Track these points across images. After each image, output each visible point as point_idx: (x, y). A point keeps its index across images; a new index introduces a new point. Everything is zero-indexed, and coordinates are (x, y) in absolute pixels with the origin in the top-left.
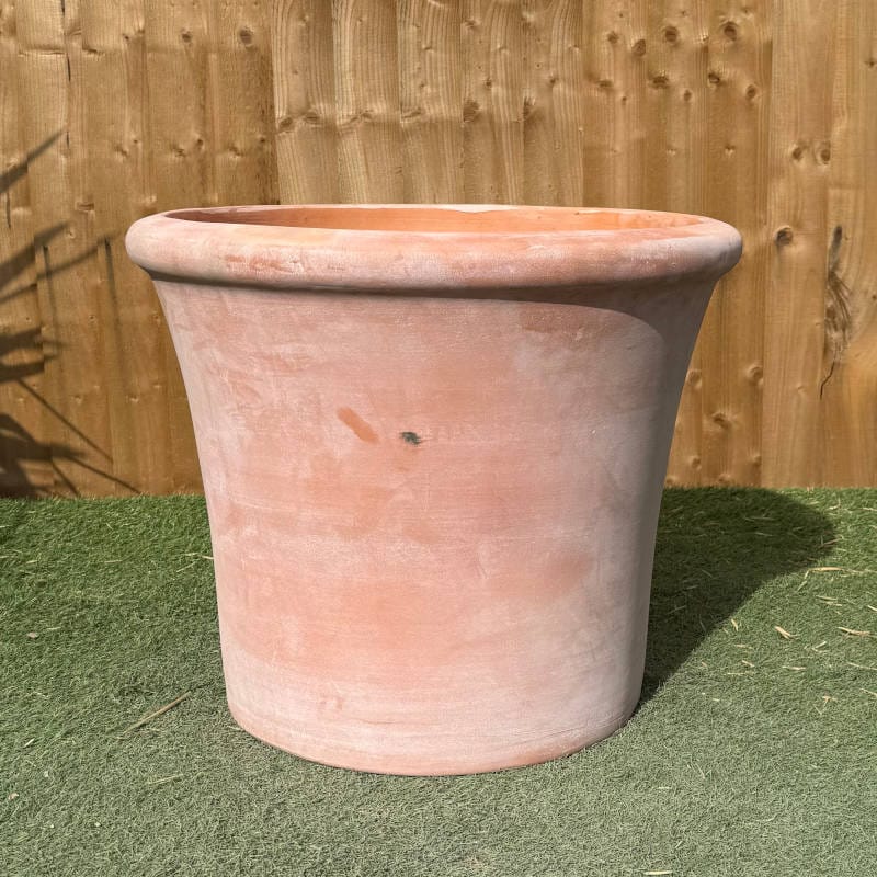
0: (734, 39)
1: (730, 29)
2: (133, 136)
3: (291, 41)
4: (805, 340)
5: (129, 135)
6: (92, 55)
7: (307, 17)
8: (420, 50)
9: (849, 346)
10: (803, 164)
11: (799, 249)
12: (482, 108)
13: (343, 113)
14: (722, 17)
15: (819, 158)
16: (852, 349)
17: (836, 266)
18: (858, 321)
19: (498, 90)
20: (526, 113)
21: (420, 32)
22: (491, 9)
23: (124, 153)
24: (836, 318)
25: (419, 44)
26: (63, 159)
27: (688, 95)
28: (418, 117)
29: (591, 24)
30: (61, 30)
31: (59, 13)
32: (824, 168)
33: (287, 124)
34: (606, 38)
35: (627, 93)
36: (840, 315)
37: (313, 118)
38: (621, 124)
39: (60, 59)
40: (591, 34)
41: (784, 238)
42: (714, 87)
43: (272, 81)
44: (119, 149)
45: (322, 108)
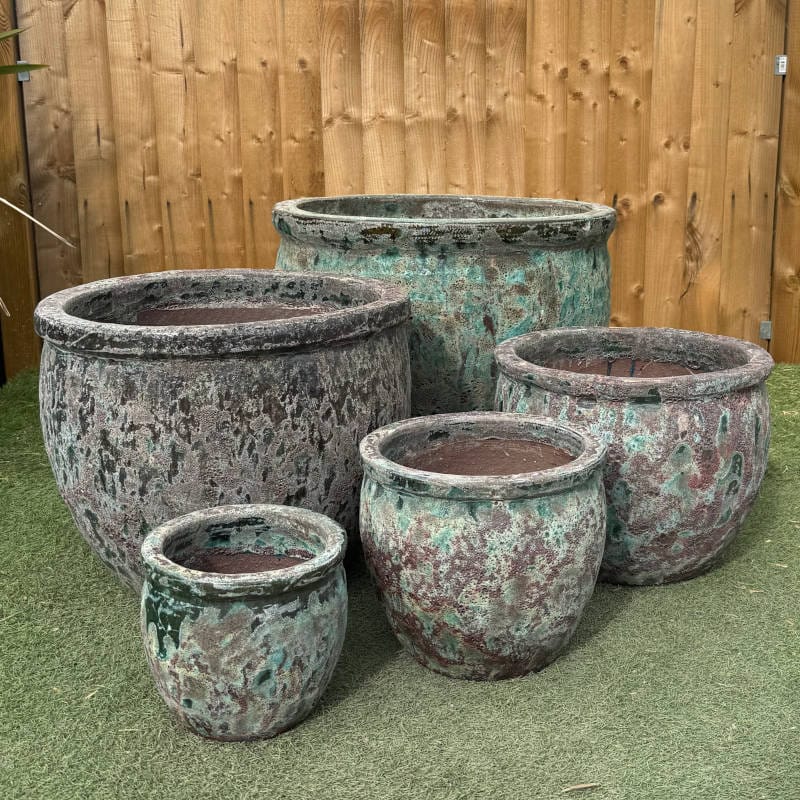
0: (626, 68)
1: (624, 62)
2: (228, 129)
3: (333, 67)
4: (671, 268)
5: (225, 128)
6: (201, 75)
7: (344, 51)
8: (418, 73)
9: (700, 271)
10: (672, 151)
11: (669, 207)
12: (460, 112)
13: (366, 116)
14: (618, 54)
15: (682, 147)
16: (702, 274)
17: (693, 219)
18: (706, 255)
19: (470, 100)
20: (488, 115)
21: (418, 61)
22: (465, 47)
23: (222, 140)
24: (692, 253)
25: (418, 69)
26: (181, 144)
27: (595, 105)
28: (416, 118)
29: (532, 58)
30: (181, 58)
31: (179, 47)
32: (685, 154)
33: (330, 122)
34: (541, 67)
35: (555, 103)
36: (695, 252)
37: (347, 118)
38: (550, 124)
39: (180, 77)
40: (531, 64)
41: (658, 200)
42: (612, 100)
43: (320, 93)
44: (218, 137)
45: (353, 111)
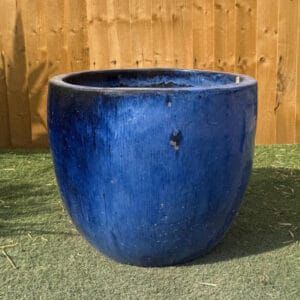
4: (269, 95)
5: (37, 26)
9: (285, 96)
10: (268, 35)
11: (267, 64)
12: (158, 16)
15: (273, 33)
17: (280, 70)
18: (288, 88)
19: (163, 10)
20: (173, 17)
27: (228, 11)
28: (136, 19)
32: (275, 36)
33: (91, 22)
35: (207, 10)
36: (282, 86)
37: (100, 20)
38: (205, 21)
41: (262, 60)
42: (237, 9)
43: (86, 8)
44: (34, 31)
45: (103, 16)
